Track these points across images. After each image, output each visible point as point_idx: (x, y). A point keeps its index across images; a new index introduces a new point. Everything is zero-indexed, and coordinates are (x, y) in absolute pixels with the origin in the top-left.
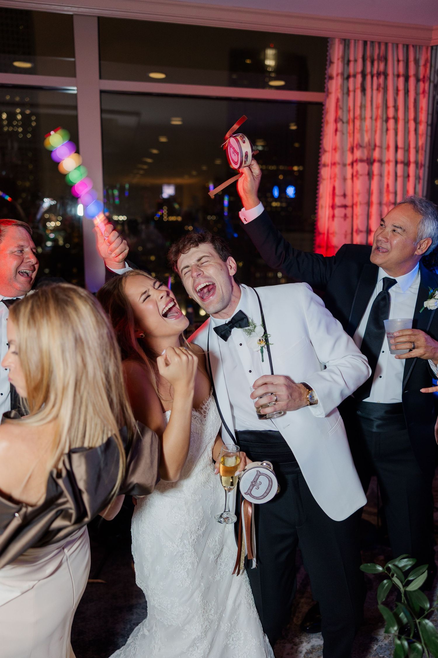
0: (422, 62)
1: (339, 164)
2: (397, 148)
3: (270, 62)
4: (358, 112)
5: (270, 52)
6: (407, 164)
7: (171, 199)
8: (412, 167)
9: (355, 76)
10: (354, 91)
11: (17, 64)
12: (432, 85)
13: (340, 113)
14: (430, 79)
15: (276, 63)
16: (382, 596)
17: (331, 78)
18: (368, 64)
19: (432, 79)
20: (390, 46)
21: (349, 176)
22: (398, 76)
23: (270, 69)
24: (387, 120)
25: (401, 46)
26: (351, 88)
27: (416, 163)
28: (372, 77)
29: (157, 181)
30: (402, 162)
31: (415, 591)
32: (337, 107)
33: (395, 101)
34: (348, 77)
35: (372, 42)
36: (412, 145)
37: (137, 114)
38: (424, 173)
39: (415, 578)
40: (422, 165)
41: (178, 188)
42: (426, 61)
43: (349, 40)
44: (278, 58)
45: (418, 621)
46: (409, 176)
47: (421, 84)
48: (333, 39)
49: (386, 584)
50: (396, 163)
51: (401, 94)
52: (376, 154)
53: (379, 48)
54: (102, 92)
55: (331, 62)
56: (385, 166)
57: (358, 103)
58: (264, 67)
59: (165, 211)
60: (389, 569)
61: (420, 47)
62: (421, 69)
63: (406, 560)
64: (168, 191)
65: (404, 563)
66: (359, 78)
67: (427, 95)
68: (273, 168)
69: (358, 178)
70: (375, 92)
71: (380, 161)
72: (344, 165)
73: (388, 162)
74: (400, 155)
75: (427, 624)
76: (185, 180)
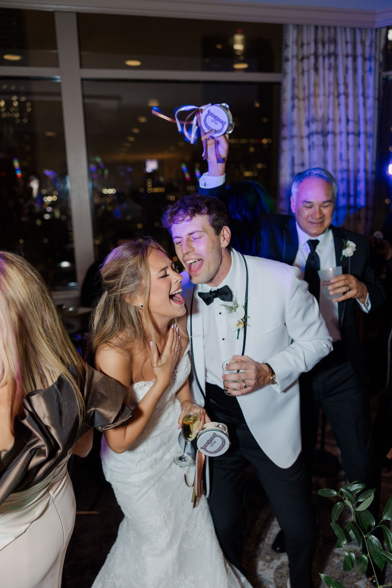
0: (367, 43)
1: (297, 136)
2: (348, 121)
3: (239, 47)
4: (312, 89)
5: (239, 38)
6: (358, 134)
7: (154, 172)
8: (362, 137)
9: (308, 58)
10: (308, 71)
11: (7, 57)
12: (377, 63)
13: (296, 91)
14: (375, 58)
15: (244, 47)
16: (335, 516)
17: (287, 60)
18: (320, 46)
19: (377, 58)
20: (339, 30)
21: (306, 147)
22: (347, 56)
23: (239, 53)
24: (339, 96)
25: (348, 30)
26: (306, 68)
27: (366, 133)
28: (324, 58)
29: (139, 157)
30: (353, 133)
31: (363, 511)
32: (294, 86)
33: (345, 78)
34: (303, 59)
35: (323, 27)
36: (362, 118)
37: (118, 98)
38: (373, 142)
39: (364, 500)
40: (371, 135)
41: (160, 163)
42: (372, 42)
43: (302, 26)
44: (246, 42)
45: (365, 537)
46: (359, 145)
47: (367, 63)
48: (287, 25)
49: (339, 505)
50: (348, 134)
51: (350, 72)
52: (330, 127)
53: (329, 32)
54: (83, 80)
55: (287, 46)
56: (338, 137)
57: (312, 82)
58: (233, 51)
59: (149, 183)
60: (342, 493)
61: (366, 29)
62: (367, 50)
63: (357, 485)
64: (151, 166)
65: (356, 487)
66: (312, 59)
67: (373, 73)
68: (244, 141)
69: (314, 149)
70: (327, 71)
71: (334, 133)
72: (302, 137)
73: (341, 133)
74: (351, 127)
75: (372, 538)
76: (166, 156)
